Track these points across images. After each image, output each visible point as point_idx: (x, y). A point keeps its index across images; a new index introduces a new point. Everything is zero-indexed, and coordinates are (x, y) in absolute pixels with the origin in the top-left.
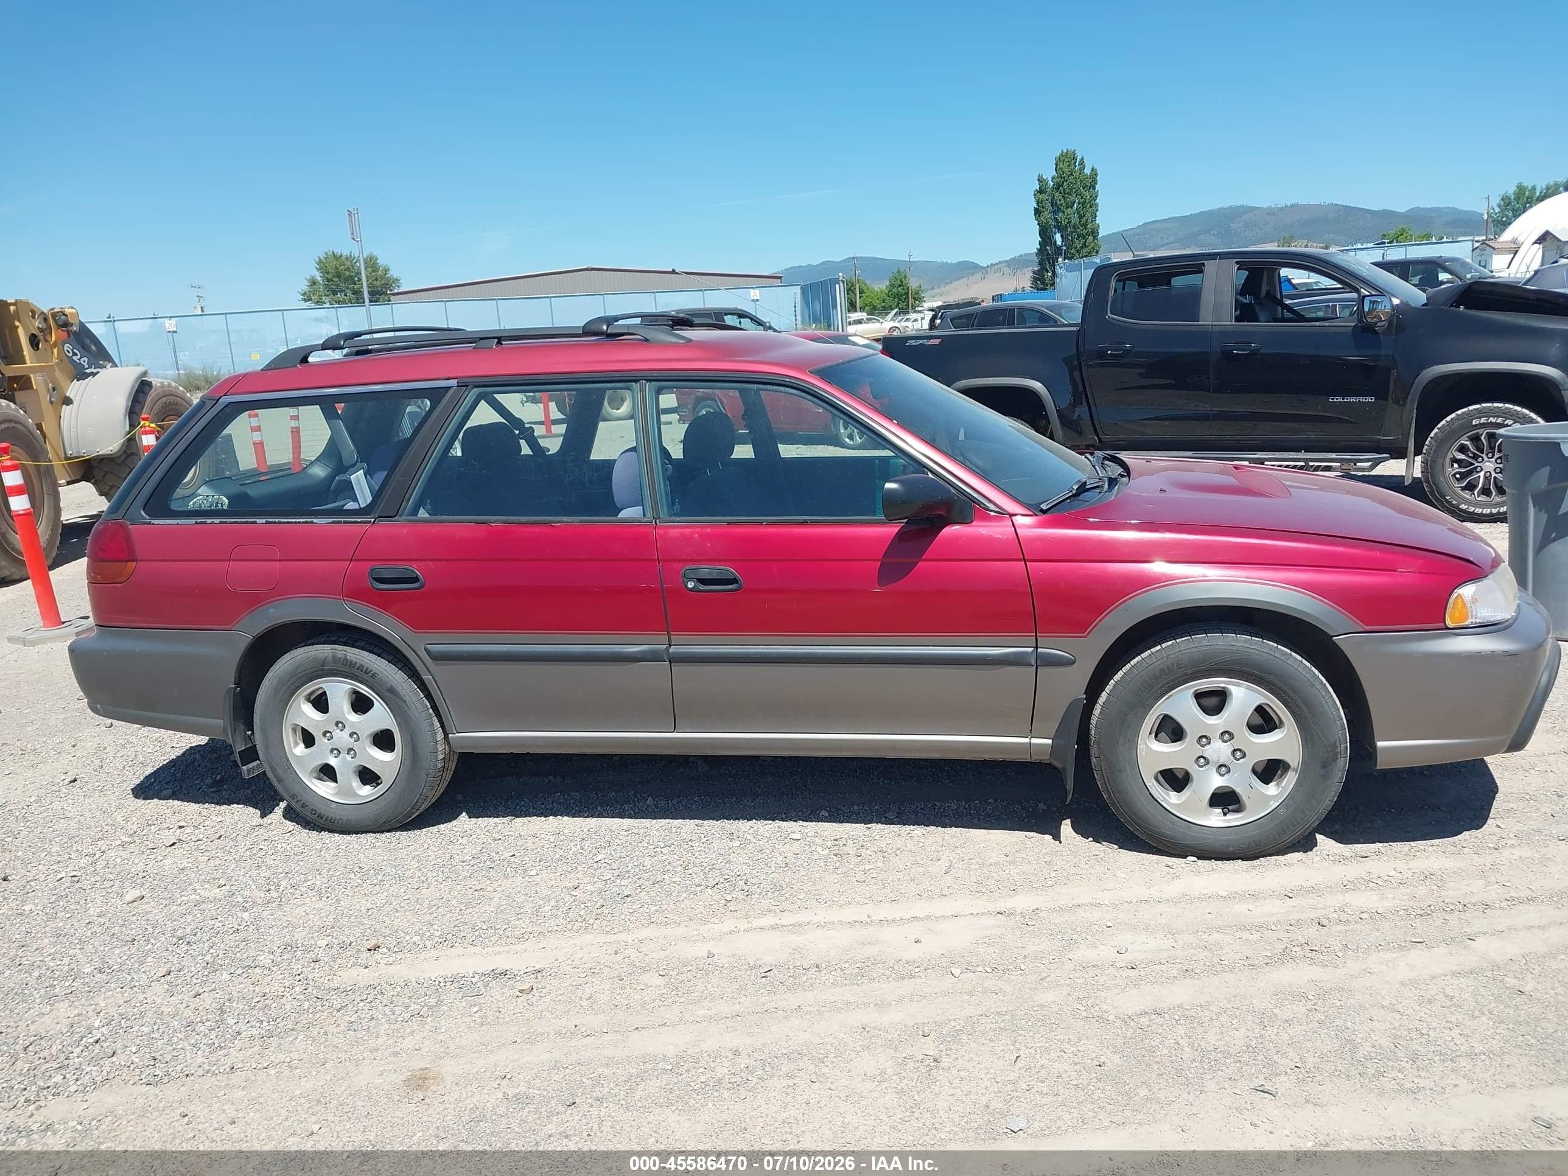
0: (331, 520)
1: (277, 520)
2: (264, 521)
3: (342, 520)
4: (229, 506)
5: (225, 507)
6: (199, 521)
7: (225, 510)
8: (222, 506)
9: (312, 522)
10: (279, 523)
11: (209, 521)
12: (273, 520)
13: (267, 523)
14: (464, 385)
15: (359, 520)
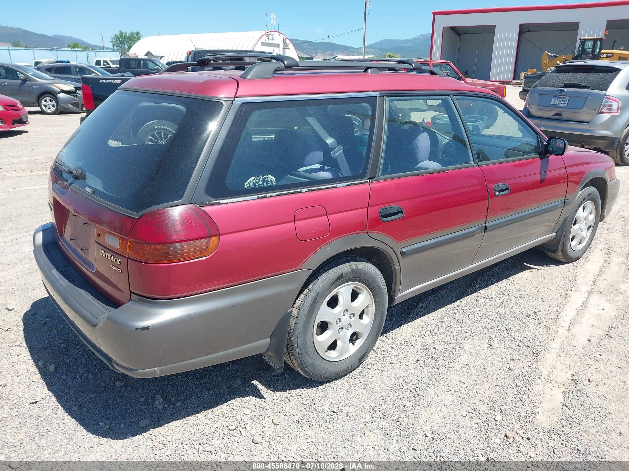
0: (346, 184)
1: (315, 188)
2: (306, 190)
3: (353, 183)
4: (277, 181)
5: (274, 183)
6: (260, 196)
7: (275, 186)
8: (272, 183)
9: (336, 187)
10: (317, 190)
11: (268, 195)
12: (312, 188)
13: (309, 191)
14: (382, 96)
15: (361, 182)
